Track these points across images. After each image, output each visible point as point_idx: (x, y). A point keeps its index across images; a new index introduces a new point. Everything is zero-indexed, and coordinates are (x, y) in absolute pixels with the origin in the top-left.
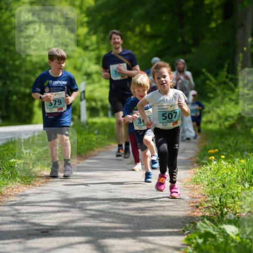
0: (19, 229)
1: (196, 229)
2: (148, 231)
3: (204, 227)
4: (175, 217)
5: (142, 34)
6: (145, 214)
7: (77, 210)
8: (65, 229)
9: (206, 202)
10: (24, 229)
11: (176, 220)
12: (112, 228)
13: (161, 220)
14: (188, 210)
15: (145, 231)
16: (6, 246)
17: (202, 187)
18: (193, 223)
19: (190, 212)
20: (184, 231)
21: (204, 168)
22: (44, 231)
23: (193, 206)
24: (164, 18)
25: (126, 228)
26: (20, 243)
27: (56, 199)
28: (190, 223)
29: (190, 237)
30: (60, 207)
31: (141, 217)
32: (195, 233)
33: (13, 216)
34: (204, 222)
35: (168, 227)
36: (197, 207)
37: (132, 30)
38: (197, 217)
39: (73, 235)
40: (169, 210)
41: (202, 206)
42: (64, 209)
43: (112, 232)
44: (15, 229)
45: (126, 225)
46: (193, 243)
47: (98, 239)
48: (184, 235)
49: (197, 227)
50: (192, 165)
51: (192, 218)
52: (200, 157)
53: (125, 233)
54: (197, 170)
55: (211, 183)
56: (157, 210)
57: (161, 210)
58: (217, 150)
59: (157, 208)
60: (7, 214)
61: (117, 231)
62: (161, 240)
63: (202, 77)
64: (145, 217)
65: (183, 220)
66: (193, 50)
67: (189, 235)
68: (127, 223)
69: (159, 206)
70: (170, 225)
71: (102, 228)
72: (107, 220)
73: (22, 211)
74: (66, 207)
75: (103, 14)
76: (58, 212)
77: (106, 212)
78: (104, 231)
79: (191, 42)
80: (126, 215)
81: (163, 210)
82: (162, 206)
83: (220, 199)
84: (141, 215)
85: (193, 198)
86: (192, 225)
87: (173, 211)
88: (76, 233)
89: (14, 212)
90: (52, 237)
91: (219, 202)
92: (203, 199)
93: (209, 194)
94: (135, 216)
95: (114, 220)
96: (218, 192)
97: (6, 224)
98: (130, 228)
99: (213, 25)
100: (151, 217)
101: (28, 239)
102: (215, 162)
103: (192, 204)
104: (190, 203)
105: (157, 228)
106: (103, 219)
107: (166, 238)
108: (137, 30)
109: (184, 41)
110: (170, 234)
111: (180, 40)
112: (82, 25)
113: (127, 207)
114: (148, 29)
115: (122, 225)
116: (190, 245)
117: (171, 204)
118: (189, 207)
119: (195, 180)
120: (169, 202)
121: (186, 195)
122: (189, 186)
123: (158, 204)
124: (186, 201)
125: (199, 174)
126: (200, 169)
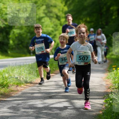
0: (41, 96)
1: (109, 97)
3: (112, 96)
4: (100, 92)
5: (86, 21)
7: (62, 89)
8: (58, 96)
9: (112, 86)
10: (43, 96)
12: (76, 96)
13: (95, 93)
14: (105, 89)
16: (36, 102)
17: (110, 80)
18: (107, 94)
19: (106, 90)
20: (104, 98)
21: (111, 73)
23: (107, 88)
25: (81, 96)
26: (41, 101)
27: (54, 84)
28: (106, 94)
29: (107, 100)
30: (56, 87)
32: (109, 98)
33: (38, 90)
34: (112, 94)
35: (97, 96)
36: (109, 88)
37: (82, 19)
38: (109, 92)
39: (61, 98)
40: (98, 89)
41: (111, 88)
42: (57, 88)
43: (76, 98)
44: (39, 96)
46: (108, 102)
47: (71, 100)
48: (104, 99)
49: (109, 96)
50: (106, 71)
51: (107, 92)
52: (109, 68)
53: (81, 98)
55: (114, 79)
56: (93, 89)
57: (94, 89)
58: (116, 66)
59: (93, 88)
60: (36, 90)
61: (78, 97)
62: (95, 101)
63: (109, 38)
65: (104, 93)
66: (106, 27)
67: (106, 99)
69: (94, 88)
70: (99, 95)
71: (72, 96)
72: (74, 93)
73: (42, 89)
74: (58, 87)
76: (55, 89)
77: (73, 90)
78: (73, 97)
79: (105, 24)
81: (95, 89)
83: (118, 85)
85: (107, 84)
86: (107, 95)
87: (99, 89)
88: (62, 98)
89: (38, 89)
90: (53, 99)
91: (117, 86)
92: (111, 85)
93: (113, 83)
95: (76, 93)
96: (117, 83)
98: (83, 96)
99: (114, 17)
100: (91, 92)
101: (44, 99)
102: (115, 71)
103: (107, 87)
104: (106, 87)
105: (93, 96)
106: (72, 92)
107: (97, 100)
108: (84, 19)
109: (102, 24)
110: (99, 99)
111: (100, 23)
112: (63, 18)
114: (88, 19)
116: (107, 103)
117: (98, 87)
118: (106, 88)
119: (107, 78)
120: (98, 86)
121: (104, 83)
122: (105, 80)
123: (93, 87)
124: (105, 86)
125: (109, 75)
126: (109, 73)
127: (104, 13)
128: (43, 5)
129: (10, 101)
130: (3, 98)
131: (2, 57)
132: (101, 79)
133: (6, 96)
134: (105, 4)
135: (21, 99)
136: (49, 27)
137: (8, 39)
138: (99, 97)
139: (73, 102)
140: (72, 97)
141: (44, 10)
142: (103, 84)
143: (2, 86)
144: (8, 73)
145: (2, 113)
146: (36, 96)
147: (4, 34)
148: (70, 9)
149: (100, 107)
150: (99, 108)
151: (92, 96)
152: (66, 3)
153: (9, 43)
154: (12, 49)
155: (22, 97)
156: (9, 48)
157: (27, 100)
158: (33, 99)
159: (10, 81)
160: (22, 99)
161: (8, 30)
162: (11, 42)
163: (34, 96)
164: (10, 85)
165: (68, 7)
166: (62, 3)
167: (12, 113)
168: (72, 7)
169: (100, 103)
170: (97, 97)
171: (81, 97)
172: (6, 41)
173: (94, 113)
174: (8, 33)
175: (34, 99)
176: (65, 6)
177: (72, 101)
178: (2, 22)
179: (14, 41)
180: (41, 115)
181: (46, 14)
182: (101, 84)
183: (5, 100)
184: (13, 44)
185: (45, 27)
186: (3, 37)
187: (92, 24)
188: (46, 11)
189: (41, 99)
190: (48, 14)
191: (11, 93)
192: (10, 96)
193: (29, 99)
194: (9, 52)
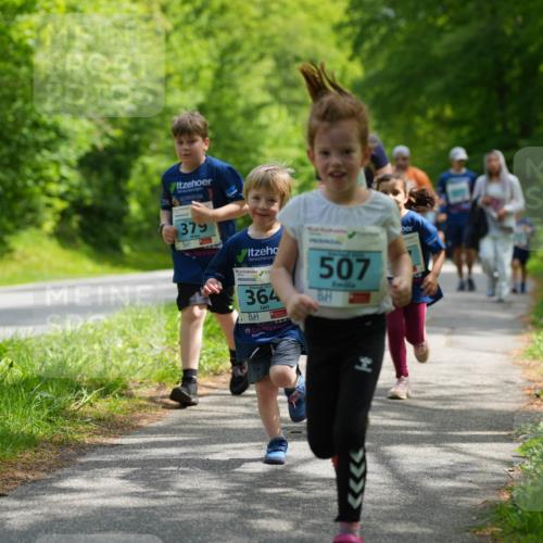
0: (256, 426)
2: (459, 433)
4: (500, 411)
5: (439, 120)
6: (452, 407)
11: (504, 416)
12: (401, 428)
13: (478, 417)
14: (522, 401)
15: (454, 433)
16: (240, 452)
19: (524, 404)
22: (295, 430)
23: (530, 395)
24: (475, 93)
25: (423, 429)
29: (528, 444)
31: (447, 411)
33: (246, 405)
35: (491, 428)
36: (538, 396)
37: (423, 113)
38: (538, 413)
40: (491, 401)
43: (402, 436)
44: (251, 426)
45: (423, 424)
46: (534, 454)
47: (380, 445)
48: (518, 442)
50: (525, 327)
52: (537, 314)
53: (421, 436)
54: (534, 336)
56: (471, 400)
57: (476, 400)
59: (472, 397)
60: (237, 402)
61: (409, 432)
62: (480, 449)
64: (452, 410)
68: (425, 420)
69: (475, 395)
70: (494, 424)
71: (385, 428)
72: (392, 414)
75: (377, 89)
78: (388, 432)
79: (517, 130)
80: (422, 408)
81: (482, 401)
82: (479, 394)
84: (446, 407)
85: (529, 381)
87: (496, 401)
94: (436, 410)
95: (403, 415)
97: (237, 418)
98: (429, 429)
100: (461, 412)
103: (528, 392)
104: (524, 390)
105: (472, 429)
106: (384, 413)
107: (488, 445)
108: (431, 113)
109: (506, 131)
110: (495, 439)
111: (499, 128)
113: (422, 395)
114: (448, 112)
115: (417, 424)
117: (493, 391)
118: (523, 395)
119: (530, 352)
120: (490, 386)
121: (518, 376)
122: (521, 362)
123: (472, 391)
124: (519, 387)
125: (538, 343)
126: (538, 334)
127: (515, 87)
128: (262, 57)
129: (134, 446)
130: (105, 434)
131: (99, 268)
132: (505, 357)
133: (118, 428)
134: (519, 51)
135: (175, 438)
136: (288, 145)
137: (123, 196)
138: (496, 433)
139: (388, 454)
140: (384, 432)
141: (268, 77)
142: (512, 380)
143: (102, 385)
144: (123, 333)
145: (104, 497)
146: (237, 430)
147: (108, 175)
148: (372, 72)
149: (499, 475)
150: (496, 479)
151: (467, 430)
152: (357, 47)
153: (125, 213)
154: (139, 236)
155: (181, 431)
156: (125, 233)
157: (201, 444)
158: (224, 441)
159: (133, 368)
160: (181, 438)
161: (120, 157)
162: (134, 207)
163: (232, 429)
164: (134, 382)
165: (366, 64)
166: (339, 45)
167: (142, 495)
168: (380, 65)
169: (502, 456)
170: (489, 433)
171: (423, 433)
172: (114, 203)
173: (478, 501)
174: (121, 173)
175: (231, 442)
176: (351, 59)
177: (387, 448)
178: (99, 127)
179: (144, 205)
180: (260, 507)
181: (273, 91)
182: (505, 378)
183: (113, 445)
184: (140, 217)
185: (271, 147)
186: (104, 190)
187: (465, 131)
188: (275, 82)
189: (256, 441)
190: (284, 94)
191: (138, 414)
192: (133, 428)
193: (210, 442)
194: (126, 249)
